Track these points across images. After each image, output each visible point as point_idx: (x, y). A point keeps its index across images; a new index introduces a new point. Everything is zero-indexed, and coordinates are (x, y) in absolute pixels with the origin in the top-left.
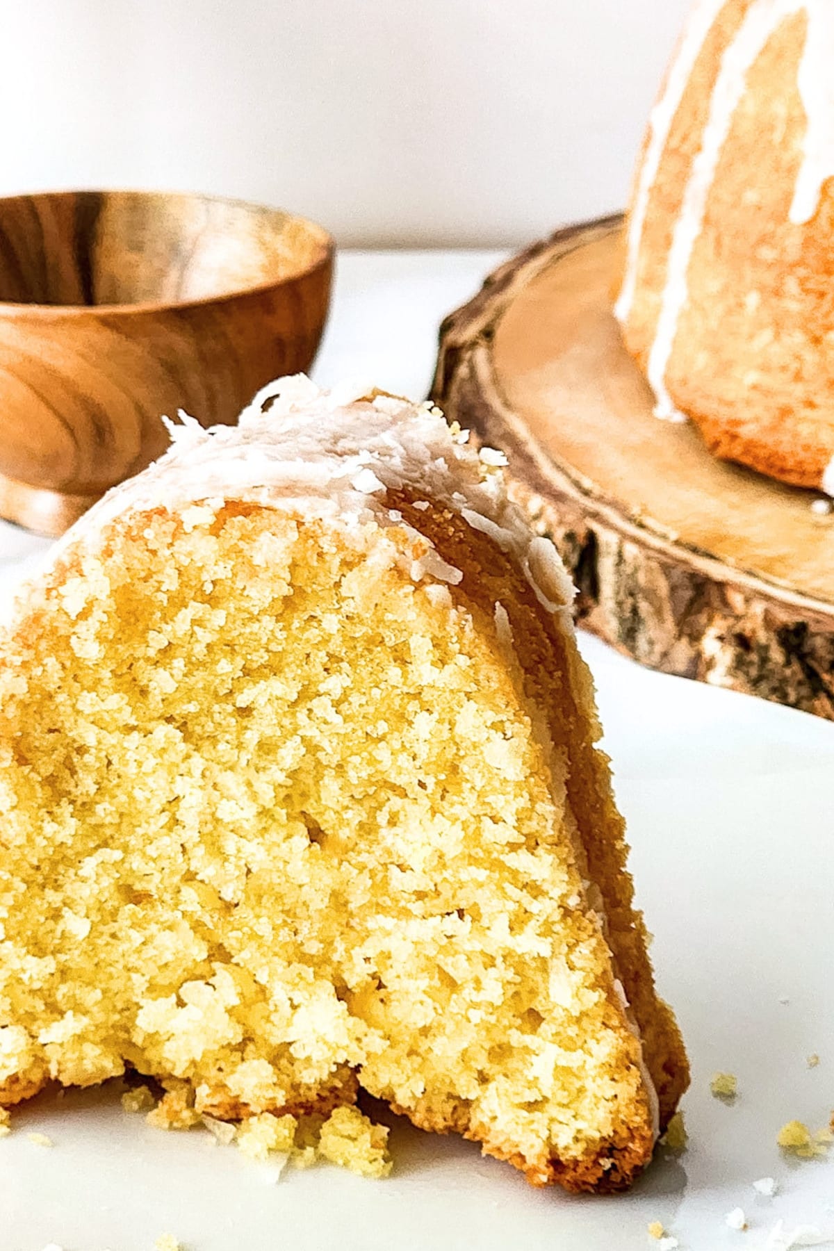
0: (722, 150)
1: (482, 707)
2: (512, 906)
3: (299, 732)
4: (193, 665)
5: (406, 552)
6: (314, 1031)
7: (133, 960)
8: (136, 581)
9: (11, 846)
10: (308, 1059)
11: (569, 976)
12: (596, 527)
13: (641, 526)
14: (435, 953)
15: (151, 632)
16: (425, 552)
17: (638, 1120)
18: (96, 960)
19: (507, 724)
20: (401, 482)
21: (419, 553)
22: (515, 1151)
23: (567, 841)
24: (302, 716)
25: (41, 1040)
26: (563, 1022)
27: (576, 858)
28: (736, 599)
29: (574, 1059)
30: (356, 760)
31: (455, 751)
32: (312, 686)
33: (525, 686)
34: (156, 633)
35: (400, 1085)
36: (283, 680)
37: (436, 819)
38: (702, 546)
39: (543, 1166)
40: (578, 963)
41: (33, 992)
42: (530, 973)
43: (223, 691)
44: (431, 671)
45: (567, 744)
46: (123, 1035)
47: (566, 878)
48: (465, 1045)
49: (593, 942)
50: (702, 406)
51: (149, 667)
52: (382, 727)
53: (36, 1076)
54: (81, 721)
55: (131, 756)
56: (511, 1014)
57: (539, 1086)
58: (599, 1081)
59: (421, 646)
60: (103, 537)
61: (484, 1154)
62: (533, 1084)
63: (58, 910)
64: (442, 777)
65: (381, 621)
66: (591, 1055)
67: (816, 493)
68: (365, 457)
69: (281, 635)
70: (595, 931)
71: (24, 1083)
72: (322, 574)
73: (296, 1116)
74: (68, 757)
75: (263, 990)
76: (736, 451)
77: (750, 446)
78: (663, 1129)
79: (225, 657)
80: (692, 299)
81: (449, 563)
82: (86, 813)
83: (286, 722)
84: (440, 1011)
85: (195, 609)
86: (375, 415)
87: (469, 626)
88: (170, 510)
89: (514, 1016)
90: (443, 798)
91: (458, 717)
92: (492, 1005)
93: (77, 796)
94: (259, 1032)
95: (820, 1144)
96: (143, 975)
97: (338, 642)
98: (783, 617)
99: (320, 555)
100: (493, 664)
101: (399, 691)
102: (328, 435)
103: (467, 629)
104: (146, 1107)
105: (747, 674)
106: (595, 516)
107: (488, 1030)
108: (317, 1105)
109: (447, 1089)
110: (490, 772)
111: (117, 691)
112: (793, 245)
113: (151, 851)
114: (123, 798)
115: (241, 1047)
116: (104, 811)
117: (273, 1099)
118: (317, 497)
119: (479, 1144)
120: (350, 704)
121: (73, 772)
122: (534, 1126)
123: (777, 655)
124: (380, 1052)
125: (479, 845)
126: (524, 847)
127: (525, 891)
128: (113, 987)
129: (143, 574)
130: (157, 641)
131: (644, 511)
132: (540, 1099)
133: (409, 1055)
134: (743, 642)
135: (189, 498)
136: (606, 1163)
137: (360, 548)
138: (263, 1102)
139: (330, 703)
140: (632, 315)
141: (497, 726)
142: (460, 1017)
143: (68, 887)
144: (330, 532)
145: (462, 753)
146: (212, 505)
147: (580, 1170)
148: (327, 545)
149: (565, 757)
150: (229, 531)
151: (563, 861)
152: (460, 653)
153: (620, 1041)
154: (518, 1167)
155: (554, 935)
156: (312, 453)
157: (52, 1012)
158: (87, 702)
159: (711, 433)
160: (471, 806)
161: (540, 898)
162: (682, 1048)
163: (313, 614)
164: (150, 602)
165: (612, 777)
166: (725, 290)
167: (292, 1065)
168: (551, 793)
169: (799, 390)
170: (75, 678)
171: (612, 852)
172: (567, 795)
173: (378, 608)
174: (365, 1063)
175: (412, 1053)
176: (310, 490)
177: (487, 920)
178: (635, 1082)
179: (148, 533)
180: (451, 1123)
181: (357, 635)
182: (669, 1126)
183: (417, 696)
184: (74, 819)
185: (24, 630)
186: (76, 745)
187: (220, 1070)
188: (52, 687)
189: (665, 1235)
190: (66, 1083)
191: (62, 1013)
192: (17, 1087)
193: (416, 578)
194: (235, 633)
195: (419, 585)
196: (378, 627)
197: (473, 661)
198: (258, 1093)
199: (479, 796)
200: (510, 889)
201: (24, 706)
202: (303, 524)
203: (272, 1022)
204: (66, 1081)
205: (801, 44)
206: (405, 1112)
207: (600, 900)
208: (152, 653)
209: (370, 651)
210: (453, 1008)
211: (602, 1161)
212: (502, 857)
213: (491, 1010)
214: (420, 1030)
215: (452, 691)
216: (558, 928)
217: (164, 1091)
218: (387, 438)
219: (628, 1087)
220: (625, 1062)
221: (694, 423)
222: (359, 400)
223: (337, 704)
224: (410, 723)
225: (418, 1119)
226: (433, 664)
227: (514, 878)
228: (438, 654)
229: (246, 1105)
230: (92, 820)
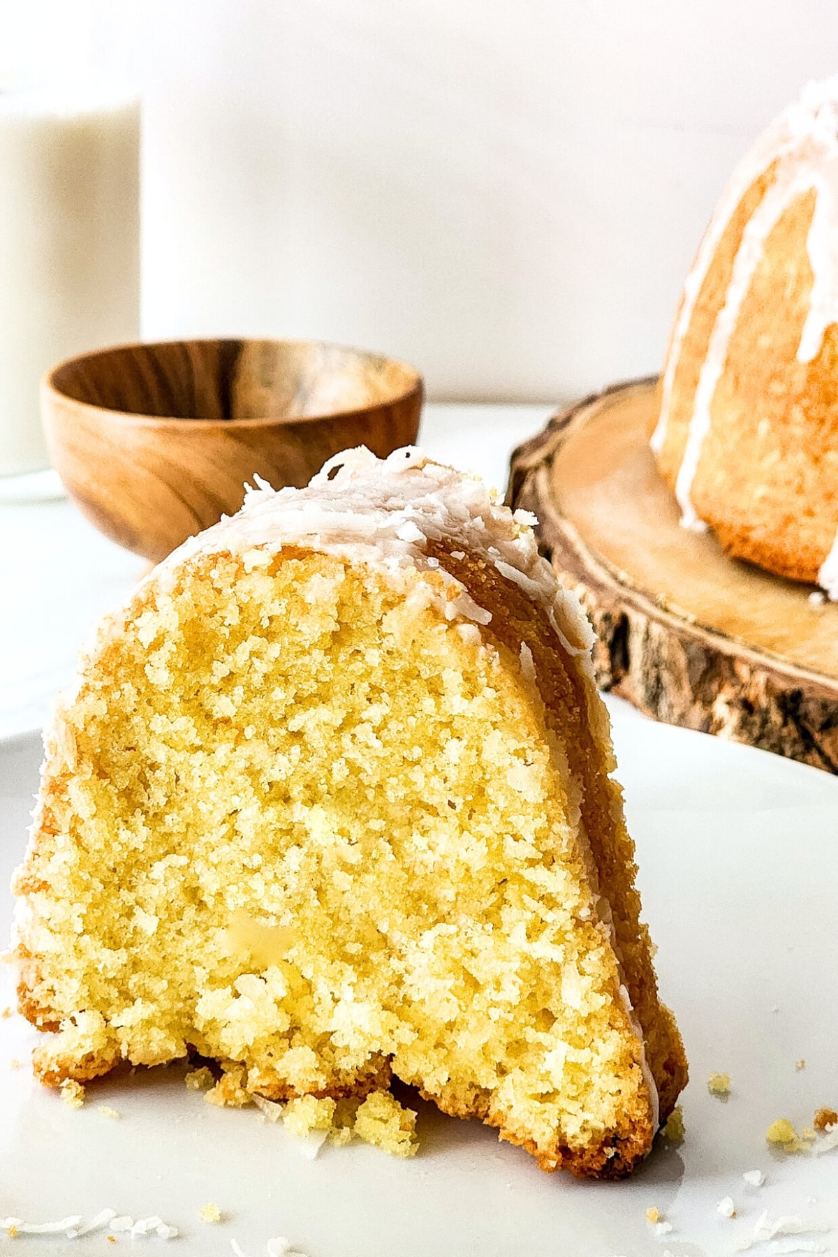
0: (742, 306)
1: (506, 735)
2: (529, 916)
3: (343, 755)
4: (252, 693)
5: (442, 594)
6: (352, 1023)
7: (196, 955)
8: (202, 616)
9: (91, 851)
10: (347, 1048)
11: (580, 980)
12: (629, 611)
13: (666, 610)
14: (460, 955)
15: (215, 662)
16: (458, 594)
17: (639, 1114)
18: (163, 954)
19: (528, 752)
20: (441, 535)
21: (452, 595)
22: (528, 1137)
23: (580, 859)
24: (346, 740)
25: (114, 1023)
26: (573, 1022)
27: (587, 874)
28: (743, 671)
29: (583, 1056)
30: (393, 781)
31: (481, 775)
32: (356, 714)
33: (546, 719)
34: (219, 663)
35: (427, 1074)
36: (331, 708)
37: (463, 837)
38: (715, 627)
39: (552, 1154)
40: (588, 970)
41: (108, 981)
42: (544, 976)
43: (277, 717)
44: (461, 701)
45: (583, 772)
46: (186, 1021)
47: (578, 892)
48: (486, 1040)
49: (602, 950)
50: (721, 516)
51: (213, 694)
52: (417, 752)
53: (109, 1056)
54: (153, 741)
55: (196, 772)
56: (527, 1014)
57: (550, 1079)
58: (604, 1077)
59: (452, 679)
60: (176, 576)
61: (500, 1140)
62: (546, 1077)
63: (131, 908)
64: (470, 798)
65: (417, 656)
66: (598, 1054)
67: (813, 587)
68: (409, 511)
69: (329, 667)
70: (603, 940)
71: (98, 1061)
72: (365, 612)
73: (336, 1099)
74: (142, 773)
75: (309, 984)
76: (747, 552)
77: (758, 548)
78: (663, 1122)
79: (279, 686)
80: (713, 427)
81: (480, 606)
82: (156, 823)
83: (332, 745)
84: (464, 1008)
85: (254, 642)
86: (424, 480)
87: (496, 662)
88: (234, 554)
89: (530, 1015)
90: (470, 817)
91: (484, 744)
92: (510, 1004)
93: (149, 808)
94: (304, 1022)
95: (804, 1140)
96: (204, 968)
97: (380, 675)
98: (782, 685)
99: (365, 596)
100: (517, 697)
101: (432, 720)
102: (379, 494)
103: (494, 664)
104: (206, 1086)
105: (750, 733)
106: (629, 602)
107: (506, 1027)
108: (354, 1090)
109: (469, 1079)
110: (511, 795)
111: (184, 715)
112: (799, 379)
113: (213, 858)
114: (189, 810)
115: (289, 1035)
116: (172, 821)
117: (316, 1083)
118: (363, 544)
119: (497, 1130)
120: (389, 730)
121: (147, 786)
122: (545, 1116)
123: (776, 717)
124: (409, 1044)
125: (501, 860)
126: (542, 863)
127: (541, 902)
128: (177, 978)
129: (209, 610)
130: (220, 670)
131: (669, 598)
132: (551, 1091)
133: (435, 1047)
134: (748, 706)
135: (250, 543)
136: (610, 1152)
137: (400, 590)
138: (307, 1085)
139: (371, 730)
140: (666, 444)
141: (519, 753)
142: (481, 1013)
143: (140, 888)
144: (373, 575)
145: (487, 777)
146: (270, 549)
147: (586, 1157)
148: (370, 585)
149: (581, 784)
150: (285, 572)
151: (576, 877)
152: (488, 686)
153: (625, 1041)
154: (531, 1152)
155: (566, 943)
156: (363, 507)
157: (125, 999)
158: (159, 724)
159: (726, 538)
160: (494, 824)
161: (555, 909)
162: (682, 1050)
163: (357, 648)
164: (215, 636)
165: (624, 804)
166: (741, 421)
167: (334, 1052)
168: (566, 815)
169: (801, 502)
170: (149, 702)
171: (622, 871)
172: (582, 818)
173: (416, 644)
174: (396, 1053)
175: (438, 1045)
176: (357, 538)
177: (507, 929)
178: (637, 1079)
179: (214, 574)
180: (473, 1110)
181: (396, 668)
182: (668, 1119)
183: (448, 725)
184: (145, 828)
185: (104, 659)
186: (149, 762)
187: (270, 1055)
188: (129, 710)
189: (661, 1220)
190: (135, 1063)
191: (134, 1001)
192: (92, 1065)
193: (450, 618)
194: (288, 665)
195: (452, 624)
196: (415, 662)
197: (499, 694)
198: (303, 1076)
199: (502, 816)
200: (527, 899)
201: (104, 726)
202: (350, 567)
203: (316, 1013)
204: (135, 1060)
205: (810, 215)
206: (432, 1098)
207: (609, 913)
208: (216, 681)
209: (408, 683)
210: (476, 1006)
211: (605, 1150)
212: (521, 872)
213: (509, 1009)
214: (446, 1024)
215: (479, 720)
216: (570, 937)
217: (223, 1072)
218: (433, 499)
219: (630, 1084)
220: (629, 1061)
221: (712, 531)
222: (412, 468)
223: (377, 731)
224: (442, 749)
225: (443, 1105)
226: (464, 696)
227: (532, 889)
228: (468, 686)
229: (292, 1087)
230: (162, 829)
